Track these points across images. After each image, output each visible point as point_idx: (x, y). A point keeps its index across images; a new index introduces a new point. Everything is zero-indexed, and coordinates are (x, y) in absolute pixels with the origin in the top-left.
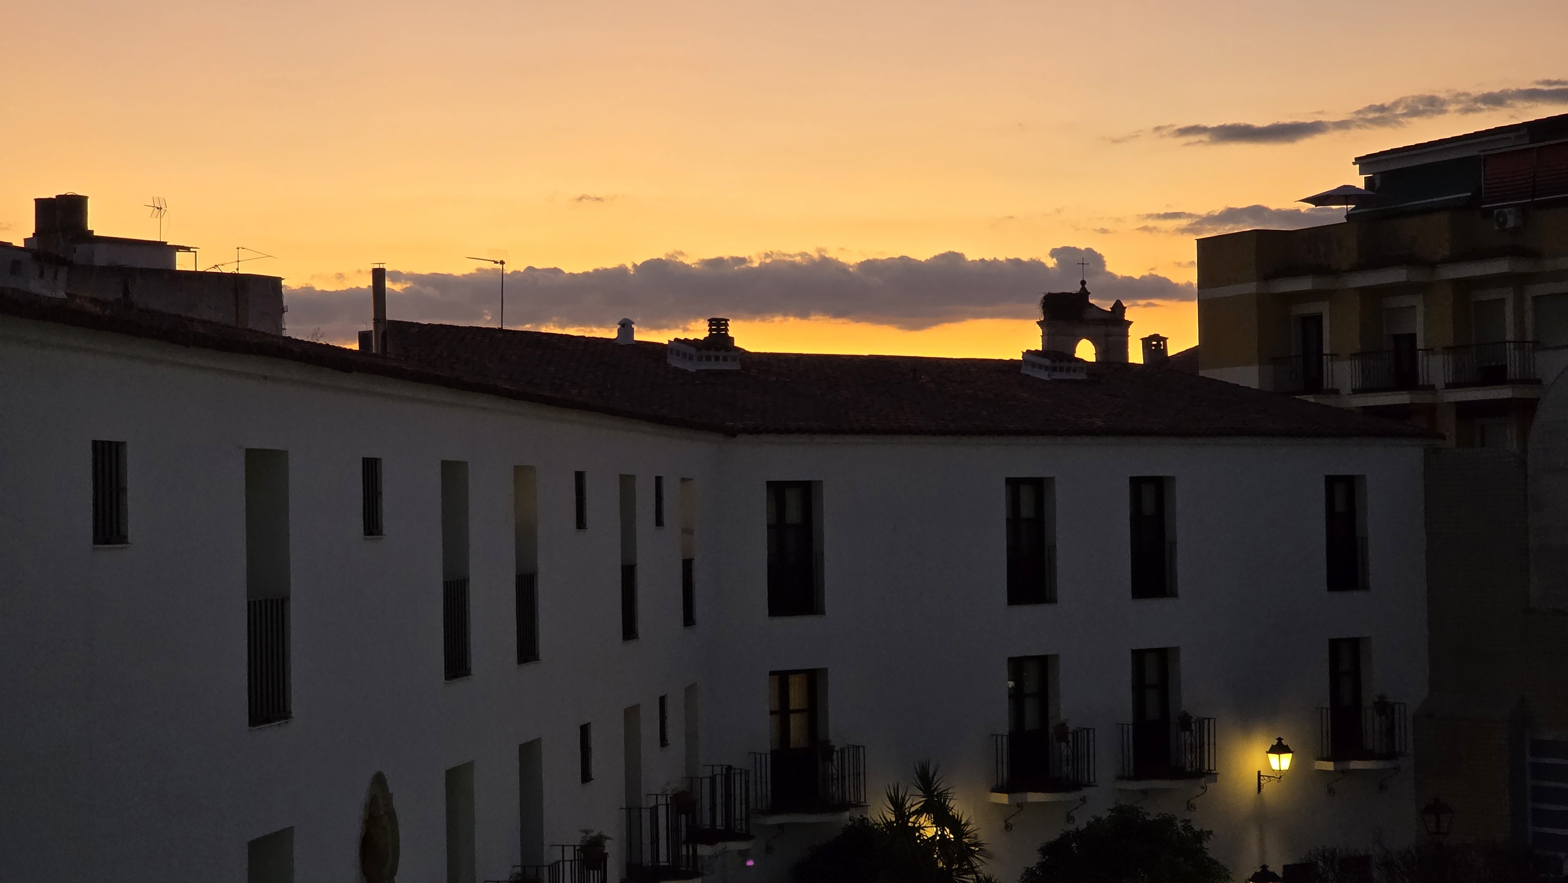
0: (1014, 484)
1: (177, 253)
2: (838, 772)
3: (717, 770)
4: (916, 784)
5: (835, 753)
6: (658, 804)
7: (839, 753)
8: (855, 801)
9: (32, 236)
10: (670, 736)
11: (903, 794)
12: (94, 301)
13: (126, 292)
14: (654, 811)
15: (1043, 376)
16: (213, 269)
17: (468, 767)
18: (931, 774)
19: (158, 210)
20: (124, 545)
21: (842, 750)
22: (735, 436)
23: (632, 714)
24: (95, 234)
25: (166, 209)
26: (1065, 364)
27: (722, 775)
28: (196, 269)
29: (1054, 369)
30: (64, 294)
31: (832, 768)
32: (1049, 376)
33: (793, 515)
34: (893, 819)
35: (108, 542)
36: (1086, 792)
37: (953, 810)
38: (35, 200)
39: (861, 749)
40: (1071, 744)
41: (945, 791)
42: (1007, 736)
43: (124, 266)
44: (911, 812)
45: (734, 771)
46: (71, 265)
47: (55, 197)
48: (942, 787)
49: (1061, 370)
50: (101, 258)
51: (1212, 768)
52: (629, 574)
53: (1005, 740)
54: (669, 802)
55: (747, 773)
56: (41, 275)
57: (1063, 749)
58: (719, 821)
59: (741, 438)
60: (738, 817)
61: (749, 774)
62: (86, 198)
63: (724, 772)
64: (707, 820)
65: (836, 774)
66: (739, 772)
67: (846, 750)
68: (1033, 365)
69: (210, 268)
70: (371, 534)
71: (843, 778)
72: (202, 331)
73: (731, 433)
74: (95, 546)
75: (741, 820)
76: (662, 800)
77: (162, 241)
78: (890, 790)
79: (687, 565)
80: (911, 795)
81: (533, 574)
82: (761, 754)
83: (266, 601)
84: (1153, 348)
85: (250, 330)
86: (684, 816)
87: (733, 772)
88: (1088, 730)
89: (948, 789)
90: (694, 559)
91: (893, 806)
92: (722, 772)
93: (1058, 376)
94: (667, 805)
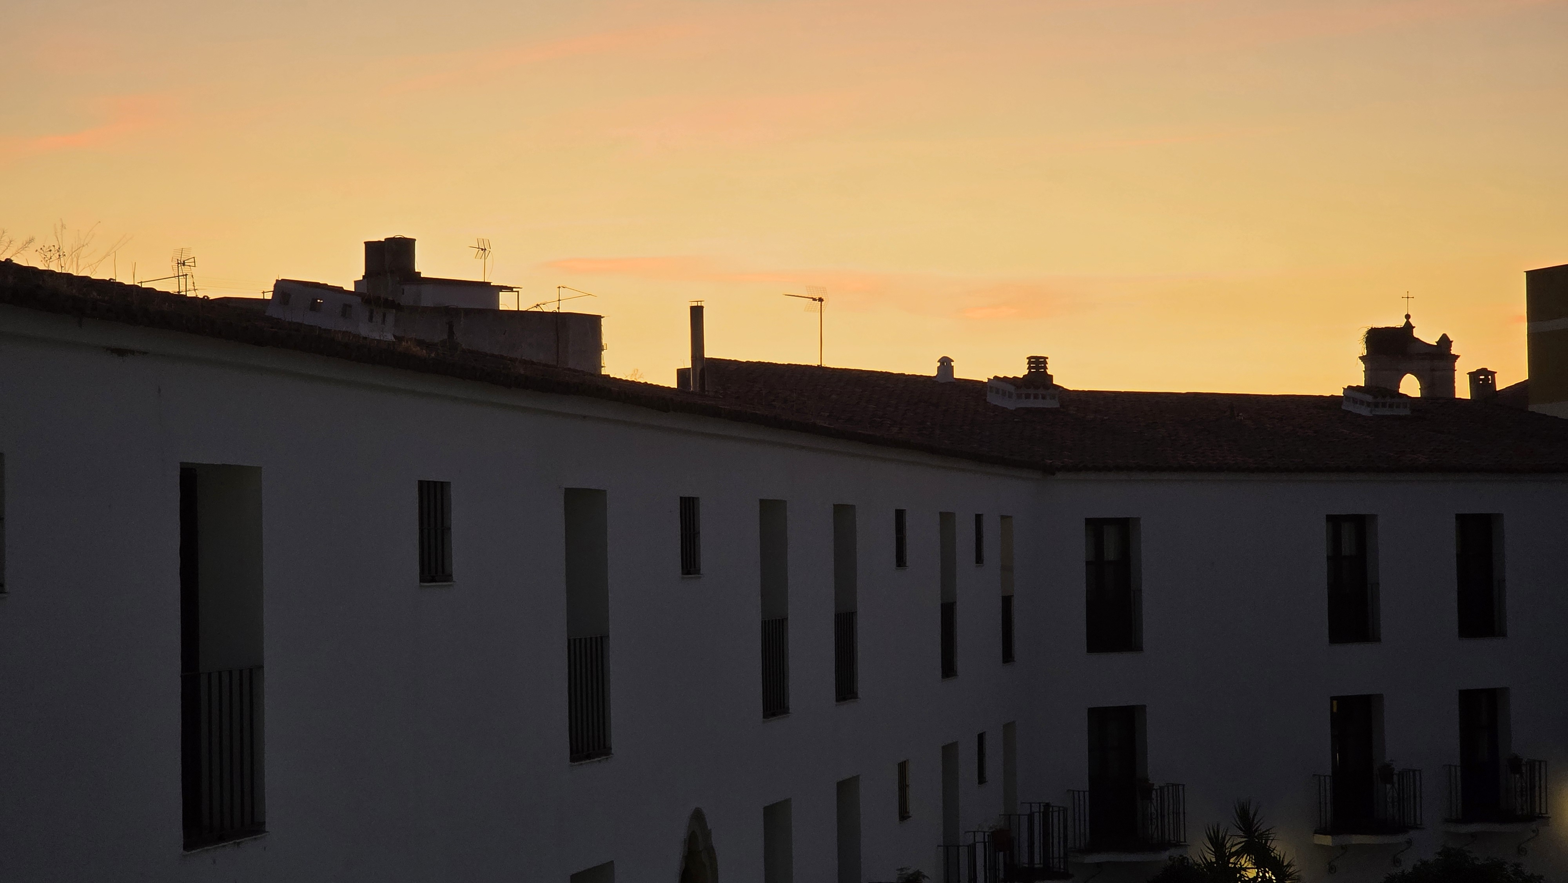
0: (1335, 521)
1: (500, 293)
2: (1157, 811)
3: (1035, 809)
4: (1237, 825)
5: (1154, 792)
6: (976, 841)
7: (1159, 791)
8: (1174, 840)
9: (362, 279)
10: (989, 773)
11: (1223, 835)
12: (420, 343)
13: (451, 333)
14: (972, 848)
15: (1365, 412)
16: (535, 308)
17: (785, 804)
18: (1252, 813)
19: (482, 252)
20: (449, 583)
21: (1161, 788)
22: (1054, 474)
23: (949, 752)
24: (422, 276)
25: (490, 250)
26: (1388, 400)
27: (1040, 812)
28: (518, 309)
29: (1376, 405)
30: (393, 338)
31: (1151, 805)
32: (1371, 412)
33: (1111, 553)
34: (1214, 860)
35: (433, 580)
36: (1413, 834)
37: (1275, 851)
38: (365, 243)
39: (1181, 788)
40: (1396, 786)
41: (1266, 831)
42: (1330, 776)
43: (450, 307)
44: (1231, 852)
45: (1053, 809)
46: (398, 307)
47: (384, 240)
48: (1263, 828)
49: (1384, 405)
50: (428, 300)
51: (1543, 811)
52: (948, 612)
53: (1328, 781)
54: (986, 840)
55: (1065, 810)
56: (371, 319)
57: (1388, 790)
58: (1037, 859)
59: (1059, 475)
60: (1056, 855)
61: (1067, 811)
62: (414, 240)
63: (1042, 810)
64: (1025, 859)
65: (1155, 813)
66: (1057, 810)
67: (1166, 789)
68: (1355, 401)
69: (532, 308)
70: (689, 573)
71: (1163, 816)
72: (522, 372)
73: (1050, 471)
74: (422, 584)
75: (1059, 858)
76: (979, 837)
77: (486, 281)
78: (1209, 831)
79: (1007, 602)
80: (1232, 836)
81: (852, 613)
82: (1079, 791)
83: (585, 639)
84: (1481, 382)
85: (569, 369)
86: (1001, 854)
87: (1051, 809)
88: (1414, 771)
89: (1268, 830)
90: (1013, 596)
91: (1213, 848)
92: (1040, 809)
93: (1380, 412)
94: (985, 843)
